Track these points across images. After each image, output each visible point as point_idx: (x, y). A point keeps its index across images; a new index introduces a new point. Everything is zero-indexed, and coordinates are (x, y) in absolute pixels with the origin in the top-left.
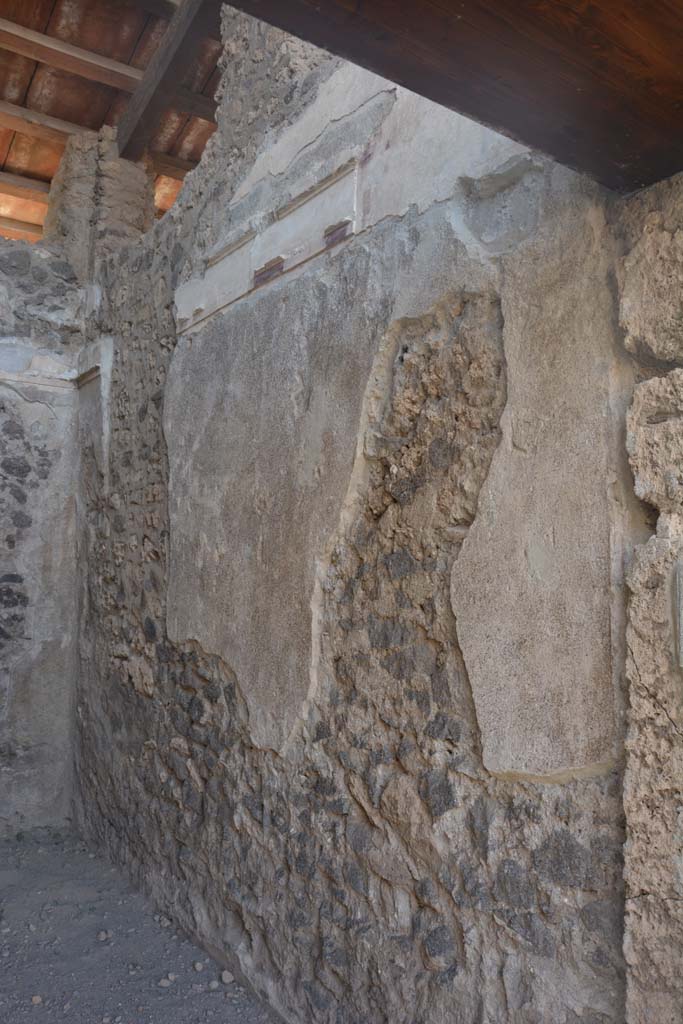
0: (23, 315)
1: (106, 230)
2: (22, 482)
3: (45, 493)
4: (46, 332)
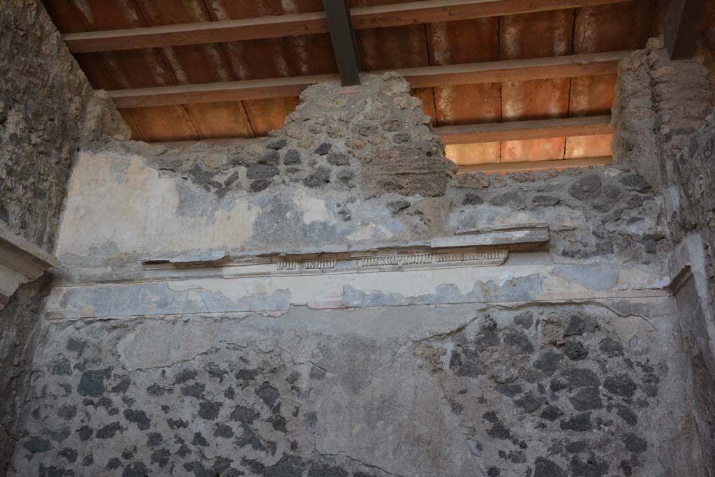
0: (603, 233)
1: (671, 131)
2: (629, 402)
3: (657, 411)
4: (629, 245)
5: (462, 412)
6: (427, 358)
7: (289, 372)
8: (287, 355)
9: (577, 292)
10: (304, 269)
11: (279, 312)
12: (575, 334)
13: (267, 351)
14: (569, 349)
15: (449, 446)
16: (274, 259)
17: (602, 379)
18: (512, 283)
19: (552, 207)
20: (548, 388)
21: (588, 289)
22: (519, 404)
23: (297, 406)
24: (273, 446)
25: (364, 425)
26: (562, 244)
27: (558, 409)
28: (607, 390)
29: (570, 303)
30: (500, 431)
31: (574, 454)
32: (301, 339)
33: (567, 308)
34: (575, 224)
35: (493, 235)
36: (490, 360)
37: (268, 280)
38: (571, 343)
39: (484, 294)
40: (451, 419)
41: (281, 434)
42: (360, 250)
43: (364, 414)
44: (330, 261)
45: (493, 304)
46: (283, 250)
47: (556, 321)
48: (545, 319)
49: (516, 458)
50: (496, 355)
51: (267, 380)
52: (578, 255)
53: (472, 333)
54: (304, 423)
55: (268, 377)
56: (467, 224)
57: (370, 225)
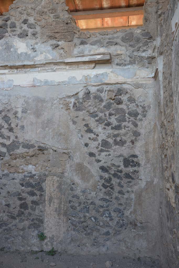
0: (132, 56)
1: (162, 13)
2: (136, 119)
3: (145, 123)
4: (142, 61)
5: (76, 124)
6: (64, 105)
7: (14, 111)
8: (13, 105)
9: (121, 79)
10: (18, 71)
11: (9, 88)
12: (119, 95)
13: (6, 103)
14: (116, 101)
15: (71, 136)
16: (6, 68)
17: (127, 111)
18: (97, 76)
19: (114, 46)
20: (108, 115)
21: (124, 78)
22: (97, 121)
23: (17, 123)
24: (9, 137)
25: (41, 129)
26: (116, 61)
27: (110, 122)
28: (128, 115)
29: (118, 83)
30: (90, 131)
31: (115, 138)
32: (18, 98)
33: (117, 85)
34: (122, 52)
35: (89, 57)
36: (87, 105)
37: (5, 76)
38: (117, 98)
39: (86, 80)
40: (72, 126)
41: (12, 133)
42: (39, 64)
43: (41, 125)
44: (28, 68)
45: (89, 84)
46: (9, 64)
47: (112, 90)
48: (108, 90)
49: (94, 140)
50: (90, 103)
51: (6, 114)
52: (122, 65)
53: (81, 95)
54: (20, 129)
55: (7, 113)
56: (81, 53)
57: (43, 54)
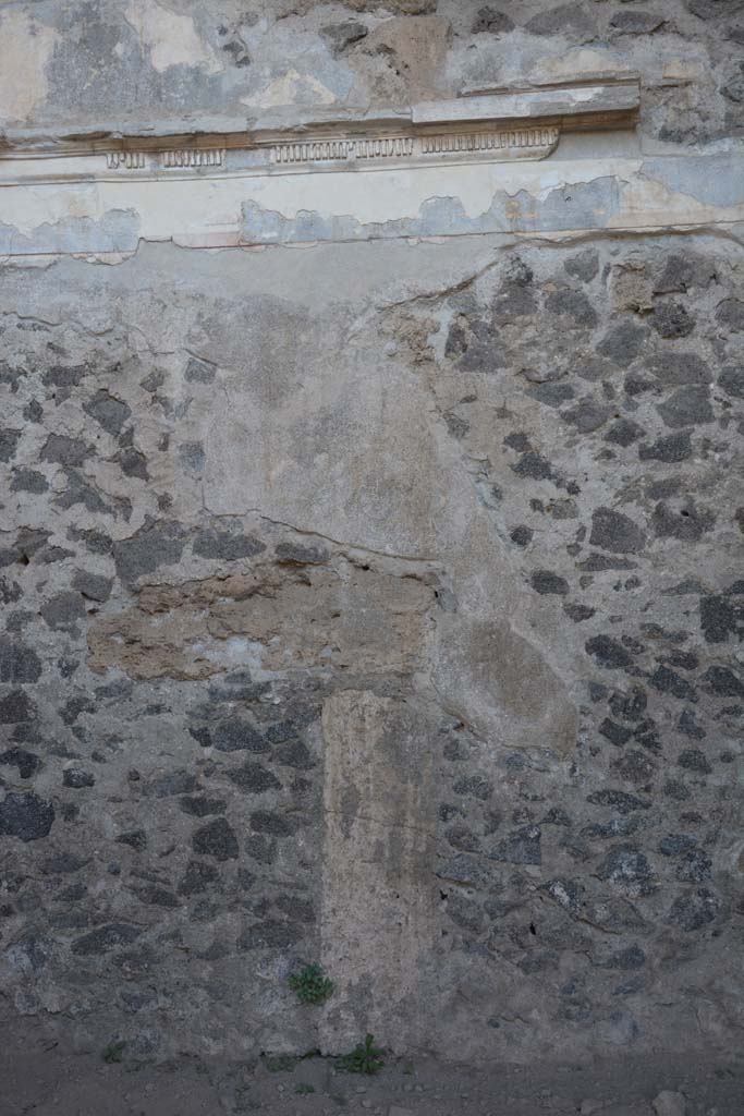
5: (468, 435)
6: (403, 339)
7: (146, 371)
8: (139, 338)
9: (684, 210)
10: (162, 167)
11: (117, 255)
12: (673, 291)
13: (100, 330)
14: (662, 319)
15: (444, 493)
16: (99, 146)
17: (716, 370)
18: (565, 194)
19: (647, 38)
20: (620, 389)
21: (704, 204)
22: (568, 418)
23: (165, 431)
24: (125, 505)
25: (292, 462)
26: (661, 116)
27: (636, 426)
28: (722, 391)
29: (670, 232)
30: (534, 466)
31: (660, 500)
32: (165, 306)
33: (663, 242)
34: (691, 72)
35: (533, 96)
36: (519, 342)
37: (89, 189)
38: (665, 307)
39: (510, 216)
40: (447, 447)
41: (137, 482)
42: (273, 127)
43: (292, 442)
44: (214, 151)
45: (527, 235)
46: (120, 126)
47: (641, 266)
48: (623, 264)
49: (559, 511)
50: (530, 332)
51: (104, 385)
52: (690, 138)
53: (486, 291)
54: (180, 461)
55: (107, 379)
56: (482, 73)
57: (289, 75)
